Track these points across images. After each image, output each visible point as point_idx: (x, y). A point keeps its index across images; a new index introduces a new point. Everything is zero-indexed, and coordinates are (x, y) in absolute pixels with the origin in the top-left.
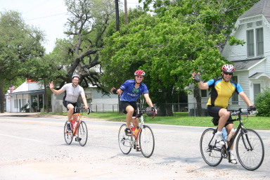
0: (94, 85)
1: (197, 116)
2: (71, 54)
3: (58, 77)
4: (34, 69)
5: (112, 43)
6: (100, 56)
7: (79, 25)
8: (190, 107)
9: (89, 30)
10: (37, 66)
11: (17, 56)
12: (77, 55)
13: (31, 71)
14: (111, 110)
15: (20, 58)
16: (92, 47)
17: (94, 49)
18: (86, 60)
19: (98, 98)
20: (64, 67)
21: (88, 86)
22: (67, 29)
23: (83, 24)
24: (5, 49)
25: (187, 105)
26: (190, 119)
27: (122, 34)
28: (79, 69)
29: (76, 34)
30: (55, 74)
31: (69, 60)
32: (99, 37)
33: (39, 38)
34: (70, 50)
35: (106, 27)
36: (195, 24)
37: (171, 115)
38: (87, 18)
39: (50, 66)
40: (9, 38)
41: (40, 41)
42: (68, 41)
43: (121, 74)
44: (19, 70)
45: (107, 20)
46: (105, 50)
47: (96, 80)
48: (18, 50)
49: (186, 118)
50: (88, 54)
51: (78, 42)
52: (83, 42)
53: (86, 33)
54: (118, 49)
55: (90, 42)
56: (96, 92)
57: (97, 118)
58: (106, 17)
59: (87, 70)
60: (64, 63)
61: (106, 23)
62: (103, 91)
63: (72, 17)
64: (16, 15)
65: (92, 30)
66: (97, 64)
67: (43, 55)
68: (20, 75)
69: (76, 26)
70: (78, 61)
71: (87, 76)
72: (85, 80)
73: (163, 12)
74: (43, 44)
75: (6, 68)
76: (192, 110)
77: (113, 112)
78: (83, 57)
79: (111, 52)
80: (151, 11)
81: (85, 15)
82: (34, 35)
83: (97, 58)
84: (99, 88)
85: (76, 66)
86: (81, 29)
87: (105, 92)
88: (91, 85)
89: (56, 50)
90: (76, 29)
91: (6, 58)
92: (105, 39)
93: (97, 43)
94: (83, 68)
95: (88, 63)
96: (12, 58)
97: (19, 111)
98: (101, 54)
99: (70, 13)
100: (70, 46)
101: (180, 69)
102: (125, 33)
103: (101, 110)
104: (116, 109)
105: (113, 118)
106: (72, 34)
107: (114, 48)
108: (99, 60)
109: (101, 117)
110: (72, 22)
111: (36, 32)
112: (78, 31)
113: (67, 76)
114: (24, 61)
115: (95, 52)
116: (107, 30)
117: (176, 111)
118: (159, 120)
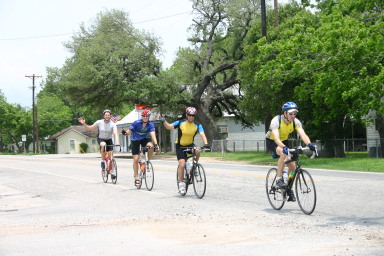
0: (230, 113)
1: (380, 157)
2: (197, 70)
3: (179, 103)
4: (146, 92)
5: (256, 53)
6: (239, 72)
7: (209, 28)
8: (370, 144)
9: (223, 36)
10: (150, 87)
11: (122, 73)
12: (206, 72)
13: (142, 95)
14: (255, 149)
15: (126, 75)
16: (227, 59)
17: (230, 62)
18: (219, 78)
19: (236, 131)
20: (188, 88)
21: (221, 115)
22: (192, 33)
23: (214, 28)
24: (106, 63)
25: (365, 142)
26: (370, 162)
27: (271, 40)
28: (210, 90)
29: (205, 41)
30: (176, 99)
31: (195, 79)
32: (238, 45)
33: (152, 48)
34: (196, 64)
35: (247, 31)
36: (377, 23)
37: (342, 155)
38: (221, 18)
39: (169, 86)
40: (110, 48)
41: (155, 53)
42: (193, 51)
43: (270, 98)
44: (126, 93)
45: (248, 21)
46: (245, 63)
47: (234, 106)
48: (124, 65)
49: (364, 161)
50: (222, 70)
51: (208, 52)
52: (215, 53)
53: (219, 40)
54: (264, 62)
55: (225, 52)
56: (233, 122)
57: (235, 160)
58: (247, 16)
59: (221, 92)
60: (188, 83)
61: (247, 24)
62: (244, 122)
63: (199, 17)
64: (121, 16)
65: (228, 35)
66: (235, 83)
67: (158, 72)
68: (127, 100)
69: (204, 29)
70: (208, 79)
71: (220, 100)
72: (218, 107)
73: (330, 8)
74: (157, 56)
75: (107, 90)
76: (373, 149)
77: (258, 152)
78: (215, 74)
79: (255, 67)
80: (313, 6)
81: (217, 14)
82: (146, 44)
83: (235, 75)
84: (237, 118)
85: (205, 87)
86: (212, 33)
87: (247, 123)
88: (226, 114)
89: (177, 64)
90: (205, 33)
91: (108, 76)
92: (246, 47)
93: (234, 54)
94: (214, 89)
95: (221, 83)
96: (115, 76)
97: (125, 150)
98: (241, 69)
99: (196, 11)
100: (196, 58)
101: (355, 89)
102: (275, 38)
103: (241, 149)
104: (263, 148)
105: (258, 160)
106: (199, 41)
107: (258, 60)
108: (238, 78)
109: (240, 159)
110: (200, 25)
111: (148, 39)
112: (208, 37)
113: (192, 100)
114: (131, 80)
115: (231, 67)
116: (249, 35)
117: (350, 150)
118: (325, 163)
